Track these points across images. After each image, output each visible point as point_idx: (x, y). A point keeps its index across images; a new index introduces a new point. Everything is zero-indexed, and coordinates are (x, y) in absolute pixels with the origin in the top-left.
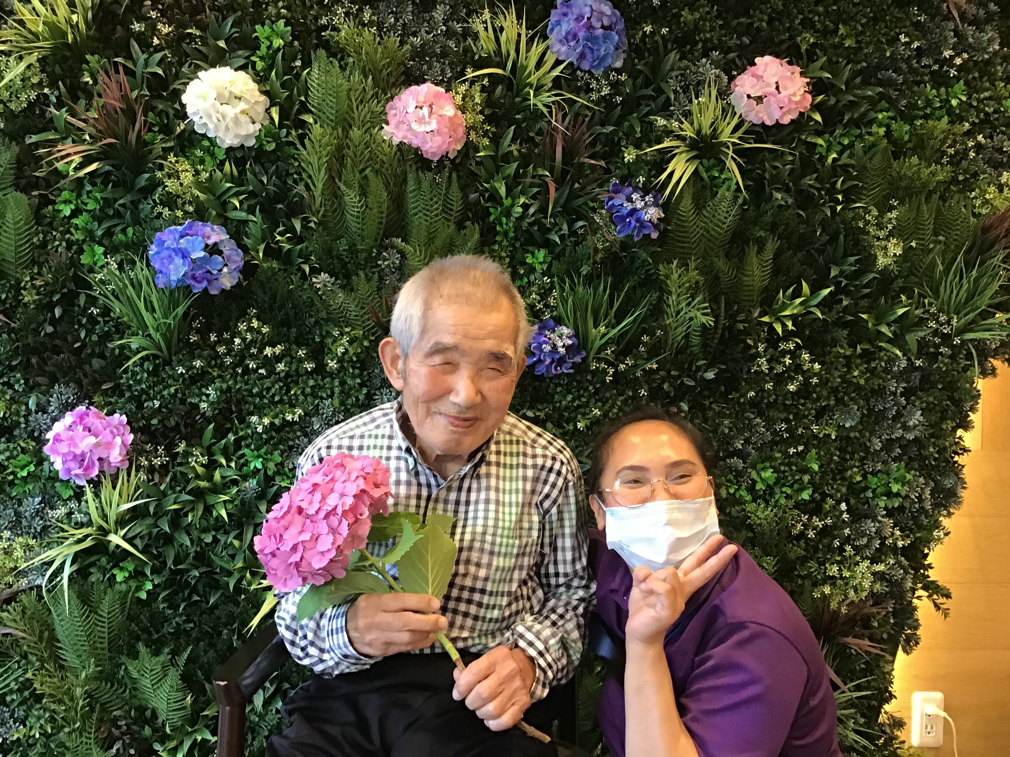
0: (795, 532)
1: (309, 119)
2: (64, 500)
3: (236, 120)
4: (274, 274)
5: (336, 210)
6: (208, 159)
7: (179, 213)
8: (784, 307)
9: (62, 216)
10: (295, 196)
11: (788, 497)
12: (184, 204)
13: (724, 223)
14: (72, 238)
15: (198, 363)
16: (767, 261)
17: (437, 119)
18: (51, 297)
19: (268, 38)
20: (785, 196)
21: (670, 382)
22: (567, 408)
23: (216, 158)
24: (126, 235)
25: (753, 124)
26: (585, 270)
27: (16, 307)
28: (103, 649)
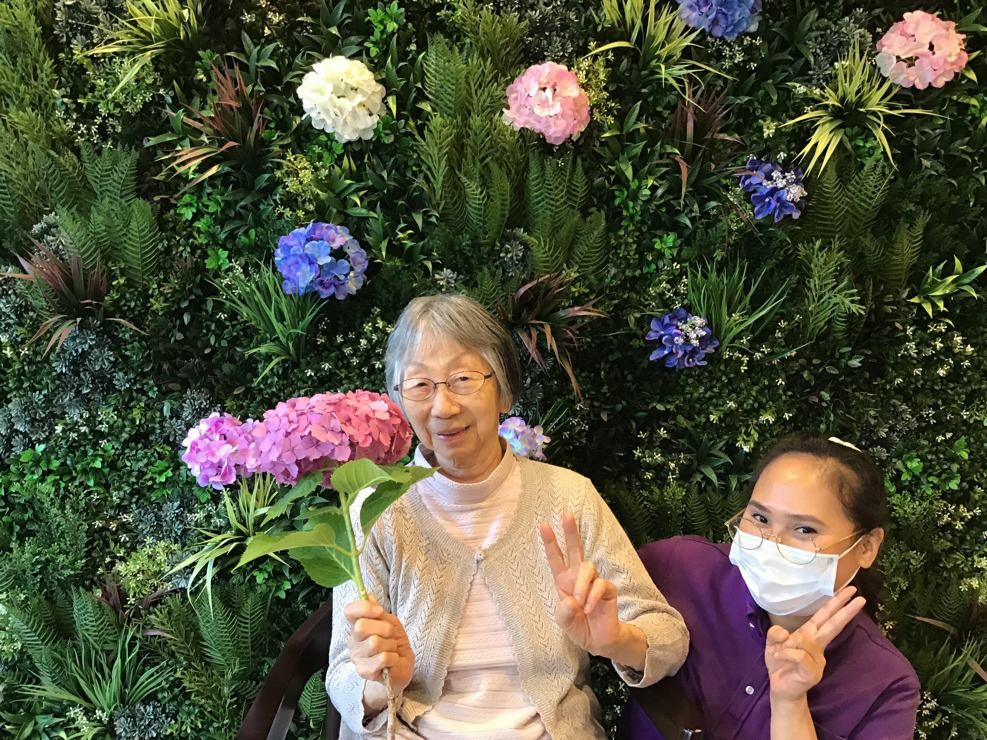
0: (941, 523)
1: (426, 107)
2: (201, 504)
3: (354, 113)
4: (398, 273)
5: (456, 202)
6: (326, 155)
7: (301, 213)
8: (934, 285)
9: (184, 219)
10: (415, 190)
11: (935, 487)
12: (304, 202)
13: (871, 198)
14: (196, 242)
15: (326, 366)
16: (916, 237)
17: (560, 101)
18: (179, 304)
19: (381, 22)
20: (935, 163)
21: (809, 370)
22: (699, 399)
23: (333, 152)
24: (248, 237)
25: (903, 88)
26: (719, 255)
27: (146, 314)
28: (246, 648)
